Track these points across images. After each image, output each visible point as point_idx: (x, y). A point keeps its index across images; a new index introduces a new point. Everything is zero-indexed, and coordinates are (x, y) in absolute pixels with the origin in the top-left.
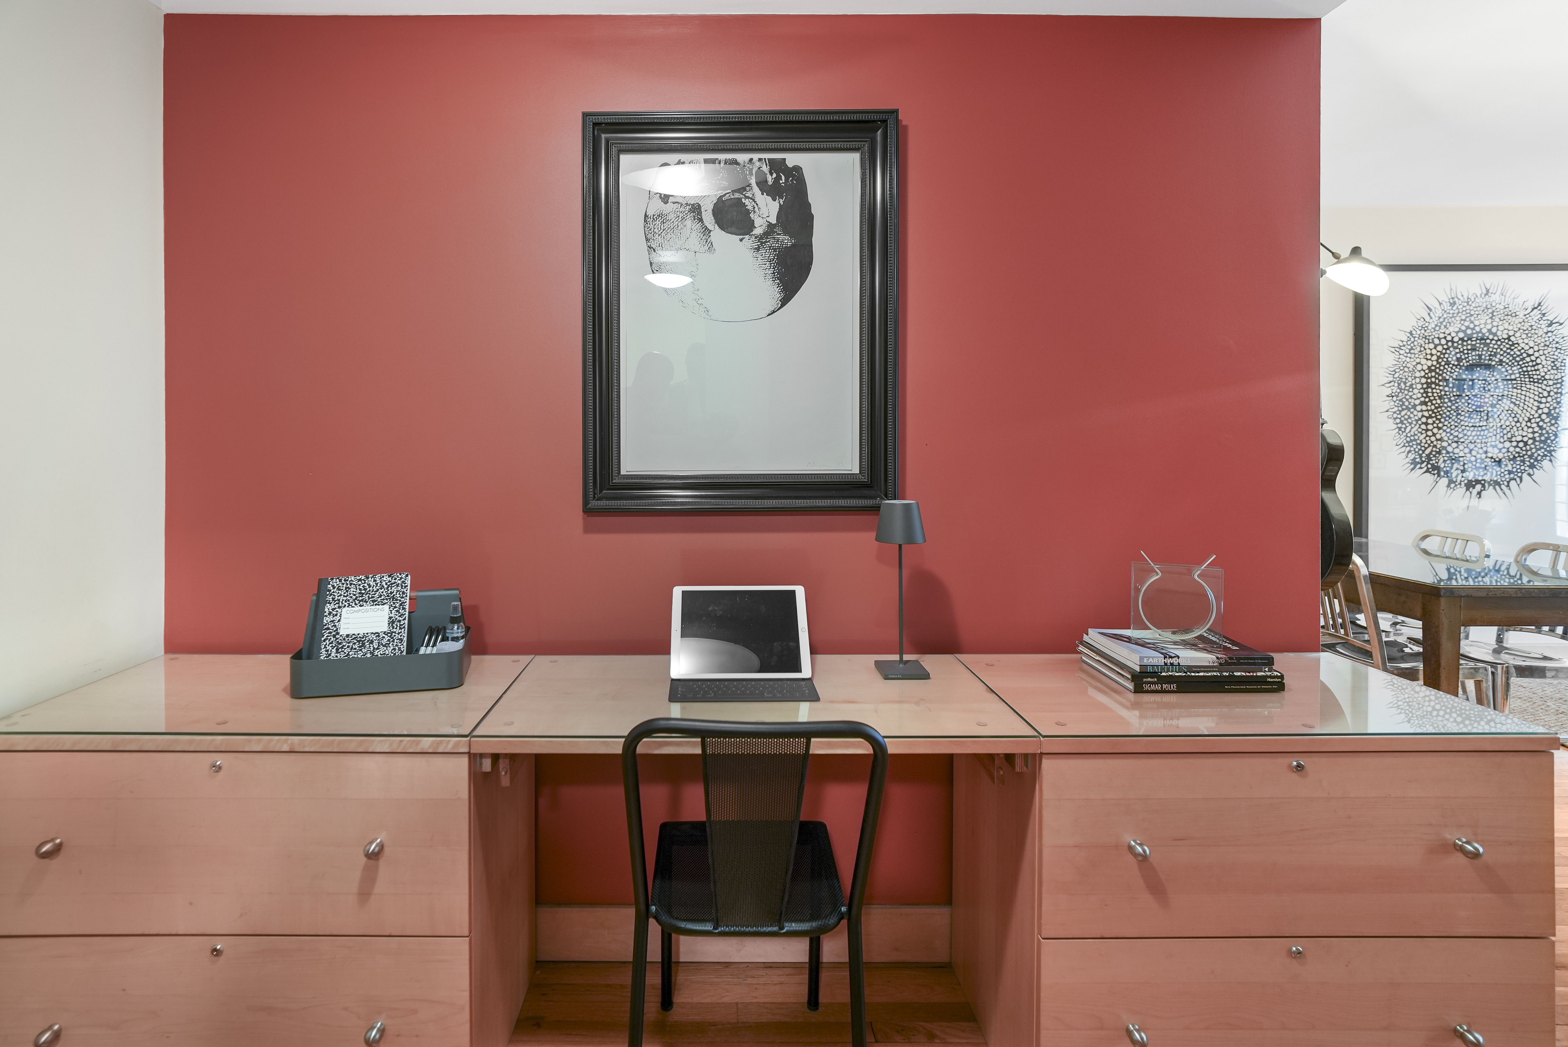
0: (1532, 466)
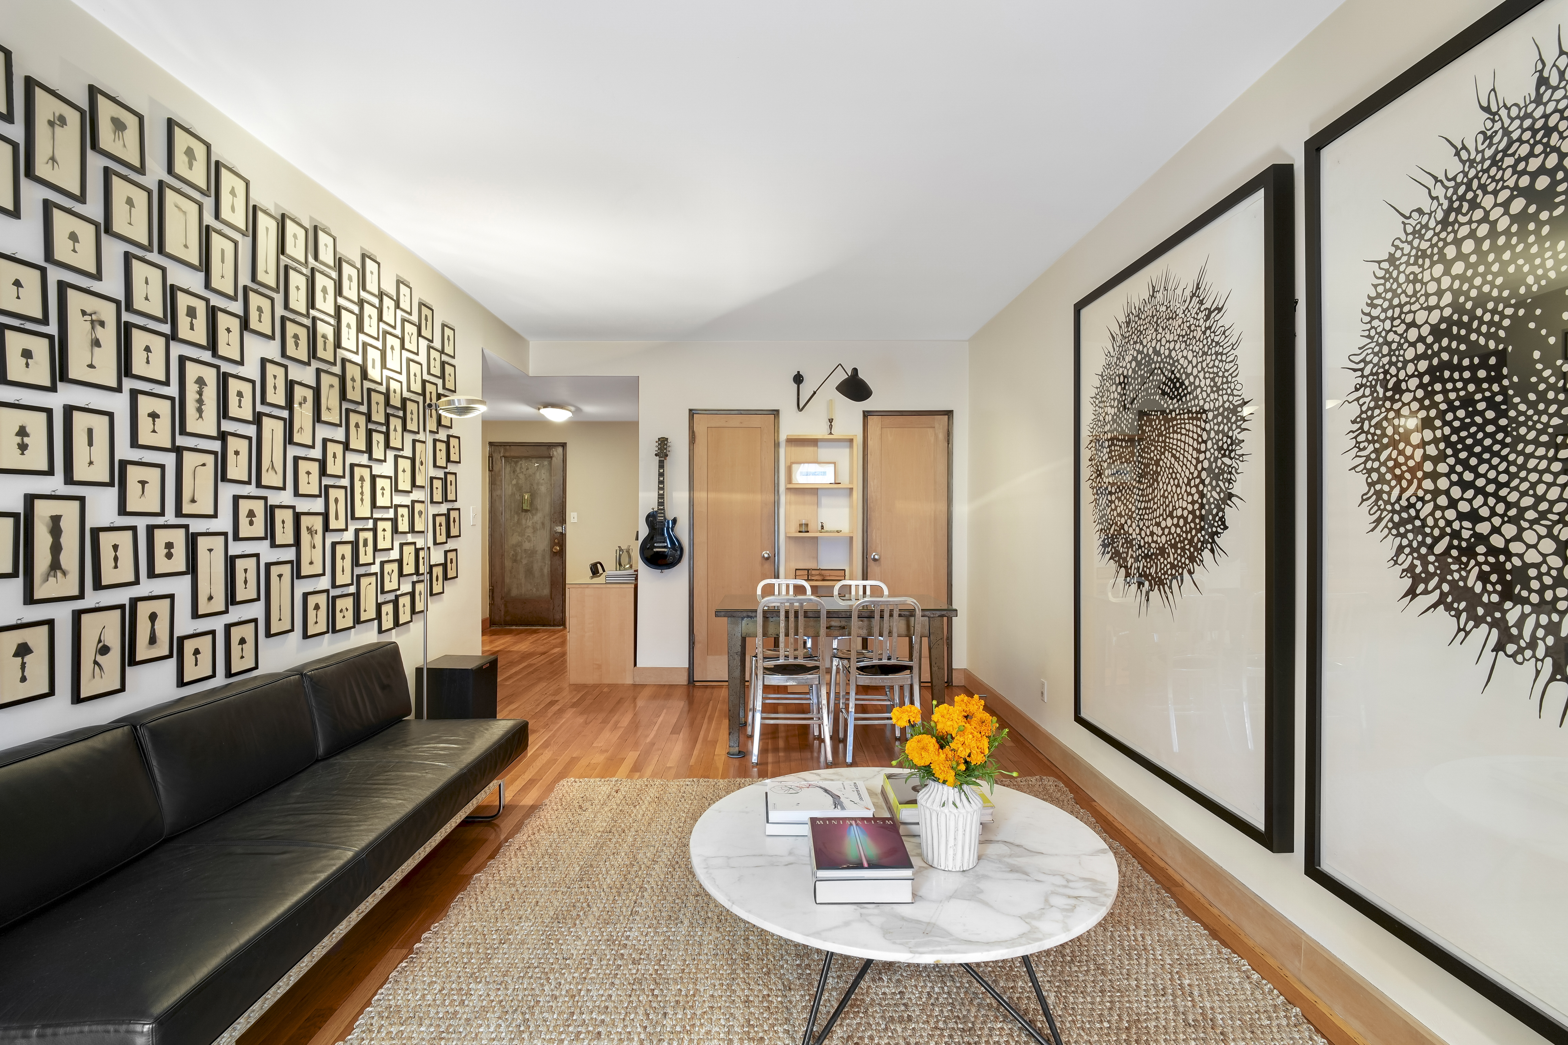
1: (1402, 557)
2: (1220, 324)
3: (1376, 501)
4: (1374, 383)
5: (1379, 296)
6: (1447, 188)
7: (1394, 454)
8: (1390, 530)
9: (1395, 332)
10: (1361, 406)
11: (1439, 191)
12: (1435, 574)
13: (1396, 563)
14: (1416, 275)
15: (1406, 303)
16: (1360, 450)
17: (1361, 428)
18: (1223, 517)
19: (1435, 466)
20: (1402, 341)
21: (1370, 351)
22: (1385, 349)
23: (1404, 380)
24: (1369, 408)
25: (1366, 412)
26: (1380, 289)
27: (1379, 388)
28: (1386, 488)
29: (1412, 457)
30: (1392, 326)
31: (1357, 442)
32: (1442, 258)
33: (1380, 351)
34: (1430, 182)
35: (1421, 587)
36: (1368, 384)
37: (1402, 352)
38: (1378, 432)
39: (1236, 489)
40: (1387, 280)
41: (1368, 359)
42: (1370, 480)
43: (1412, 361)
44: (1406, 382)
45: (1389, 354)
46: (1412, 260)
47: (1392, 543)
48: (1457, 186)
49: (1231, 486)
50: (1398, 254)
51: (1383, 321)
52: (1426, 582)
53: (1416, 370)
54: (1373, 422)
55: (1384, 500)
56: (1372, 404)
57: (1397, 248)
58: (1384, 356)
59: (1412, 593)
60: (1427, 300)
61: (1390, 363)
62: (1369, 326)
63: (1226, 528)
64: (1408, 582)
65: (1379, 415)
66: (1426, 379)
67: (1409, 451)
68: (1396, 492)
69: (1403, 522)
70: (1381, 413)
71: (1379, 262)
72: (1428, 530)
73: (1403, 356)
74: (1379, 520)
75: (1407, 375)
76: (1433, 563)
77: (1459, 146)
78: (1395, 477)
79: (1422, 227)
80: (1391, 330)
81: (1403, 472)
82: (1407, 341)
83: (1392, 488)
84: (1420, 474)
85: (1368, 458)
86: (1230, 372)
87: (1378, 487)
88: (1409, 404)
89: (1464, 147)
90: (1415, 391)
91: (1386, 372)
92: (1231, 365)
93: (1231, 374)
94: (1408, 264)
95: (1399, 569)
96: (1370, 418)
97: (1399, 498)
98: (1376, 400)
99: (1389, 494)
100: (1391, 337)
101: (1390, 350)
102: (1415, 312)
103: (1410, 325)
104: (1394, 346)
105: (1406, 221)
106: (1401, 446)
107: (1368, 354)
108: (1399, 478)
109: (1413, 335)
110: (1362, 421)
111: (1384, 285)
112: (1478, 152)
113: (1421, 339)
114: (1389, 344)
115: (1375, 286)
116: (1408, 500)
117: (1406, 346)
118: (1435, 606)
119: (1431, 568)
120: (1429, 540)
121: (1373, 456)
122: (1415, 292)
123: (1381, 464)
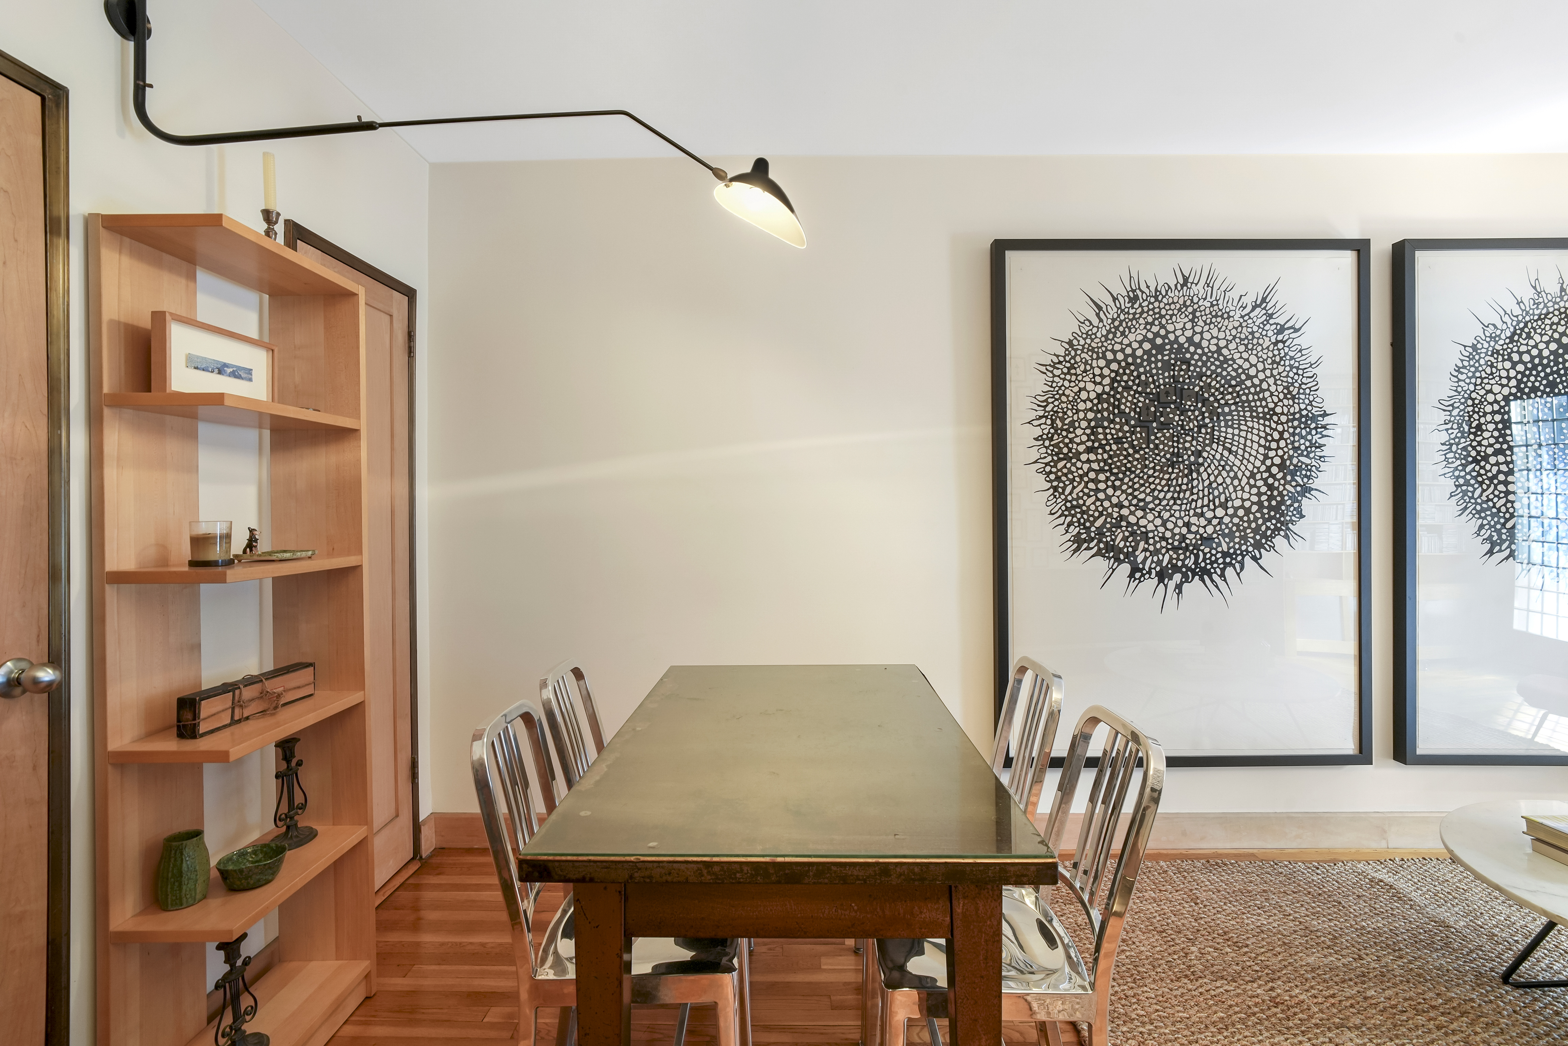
0: (1258, 546)
1: (1483, 531)
2: (1296, 342)
3: (1462, 498)
4: (1460, 421)
5: (1464, 367)
6: (1513, 321)
7: (1477, 468)
8: (1474, 515)
9: (1478, 393)
10: (1449, 435)
11: (1506, 319)
12: (1506, 540)
13: (1478, 535)
14: (1492, 363)
15: (1486, 378)
16: (1449, 463)
17: (1450, 448)
18: (1299, 507)
19: (1506, 477)
20: (1483, 400)
21: (1458, 400)
22: (1470, 402)
23: (1484, 424)
24: (1456, 437)
25: (1454, 439)
26: (1466, 364)
27: (1464, 425)
28: (1470, 489)
29: (1490, 471)
30: (1475, 389)
31: (1446, 458)
32: (1510, 359)
33: (1466, 402)
34: (1502, 313)
35: (1497, 548)
36: (1456, 421)
37: (1482, 407)
38: (1464, 453)
39: (1315, 484)
40: (1470, 359)
41: (1456, 405)
42: (1457, 483)
43: (1490, 413)
44: (1486, 425)
45: (1472, 406)
46: (1490, 353)
47: (1475, 523)
48: (1519, 322)
49: (1311, 481)
50: (1479, 346)
51: (1468, 384)
52: (1500, 545)
53: (1493, 419)
54: (1460, 446)
55: (1468, 496)
56: (1459, 435)
57: (1478, 342)
58: (1468, 406)
59: (1490, 552)
60: (1500, 380)
61: (1473, 411)
62: (1456, 384)
63: (1302, 516)
64: (1488, 546)
65: (1465, 442)
66: (1500, 426)
67: (1488, 467)
68: (1479, 491)
69: (1483, 510)
70: (1466, 441)
71: (1465, 346)
72: (1501, 514)
73: (1484, 409)
74: (1466, 508)
75: (1486, 421)
76: (1505, 534)
77: (1520, 301)
78: (1477, 482)
79: (1496, 336)
80: (1474, 391)
81: (1484, 480)
82: (1486, 400)
83: (1475, 489)
84: (1495, 481)
85: (1456, 469)
86: (1309, 385)
87: (1464, 488)
88: (1488, 439)
89: (1522, 302)
90: (1492, 432)
91: (1470, 417)
92: (1311, 380)
93: (1310, 388)
94: (1487, 354)
95: (1480, 539)
96: (1458, 444)
97: (1481, 495)
98: (1463, 432)
99: (1473, 492)
100: (1474, 395)
101: (1474, 403)
102: (1492, 385)
103: (1488, 392)
104: (1477, 402)
105: (1485, 328)
106: (1483, 463)
107: (1455, 402)
108: (1481, 483)
109: (1490, 397)
110: (1451, 445)
111: (1469, 361)
112: (1530, 309)
113: (1496, 401)
114: (1473, 400)
115: (1462, 361)
116: (1487, 496)
117: (1485, 403)
118: (1507, 558)
119: (1504, 537)
120: (1502, 521)
121: (1460, 468)
122: (1492, 374)
123: (1467, 474)
